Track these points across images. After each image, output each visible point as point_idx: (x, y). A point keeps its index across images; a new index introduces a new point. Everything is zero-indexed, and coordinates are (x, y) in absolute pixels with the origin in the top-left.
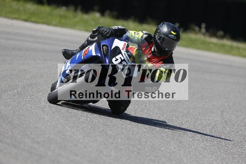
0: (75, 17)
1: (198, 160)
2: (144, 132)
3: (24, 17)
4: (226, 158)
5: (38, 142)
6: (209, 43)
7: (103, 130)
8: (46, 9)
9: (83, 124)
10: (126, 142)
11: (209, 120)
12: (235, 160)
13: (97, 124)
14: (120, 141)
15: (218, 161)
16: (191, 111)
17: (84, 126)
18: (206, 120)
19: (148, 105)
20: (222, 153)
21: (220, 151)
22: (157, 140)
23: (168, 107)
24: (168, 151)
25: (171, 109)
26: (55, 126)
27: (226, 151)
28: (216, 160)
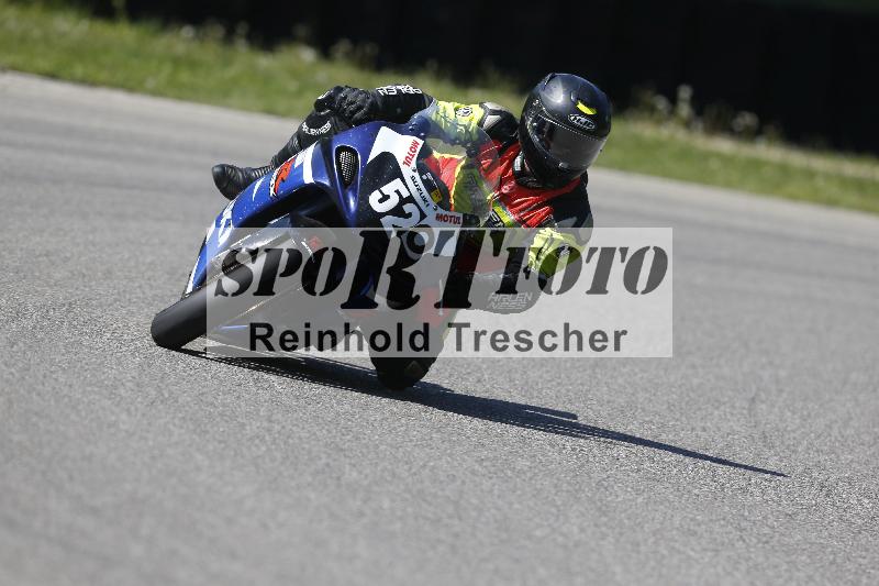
0: (227, 63)
1: (664, 571)
2: (474, 473)
3: (43, 64)
4: (765, 565)
5: (95, 511)
6: (706, 156)
7: (328, 465)
8: (123, 34)
9: (256, 446)
10: (410, 510)
11: (704, 430)
12: (797, 574)
13: (307, 446)
14: (386, 504)
15: (738, 575)
16: (641, 396)
17: (260, 453)
18: (693, 429)
19: (486, 376)
20: (752, 550)
21: (744, 541)
22: (520, 503)
23: (559, 384)
24: (560, 539)
25: (568, 391)
26: (156, 452)
27: (767, 542)
28: (729, 574)
